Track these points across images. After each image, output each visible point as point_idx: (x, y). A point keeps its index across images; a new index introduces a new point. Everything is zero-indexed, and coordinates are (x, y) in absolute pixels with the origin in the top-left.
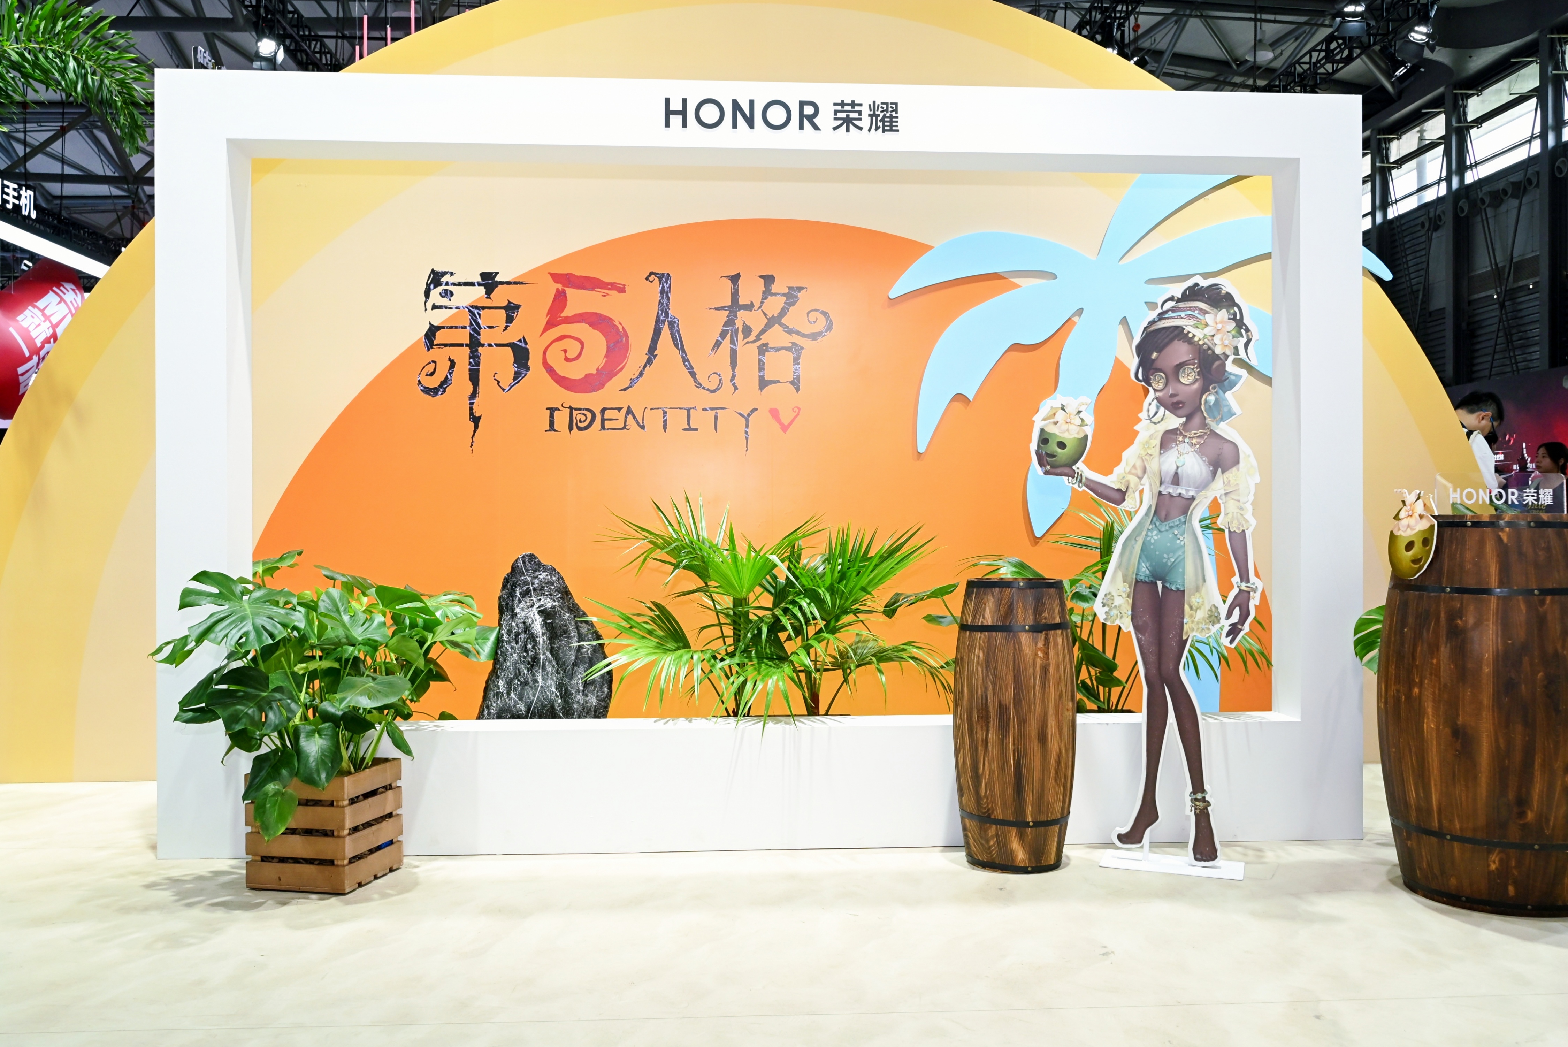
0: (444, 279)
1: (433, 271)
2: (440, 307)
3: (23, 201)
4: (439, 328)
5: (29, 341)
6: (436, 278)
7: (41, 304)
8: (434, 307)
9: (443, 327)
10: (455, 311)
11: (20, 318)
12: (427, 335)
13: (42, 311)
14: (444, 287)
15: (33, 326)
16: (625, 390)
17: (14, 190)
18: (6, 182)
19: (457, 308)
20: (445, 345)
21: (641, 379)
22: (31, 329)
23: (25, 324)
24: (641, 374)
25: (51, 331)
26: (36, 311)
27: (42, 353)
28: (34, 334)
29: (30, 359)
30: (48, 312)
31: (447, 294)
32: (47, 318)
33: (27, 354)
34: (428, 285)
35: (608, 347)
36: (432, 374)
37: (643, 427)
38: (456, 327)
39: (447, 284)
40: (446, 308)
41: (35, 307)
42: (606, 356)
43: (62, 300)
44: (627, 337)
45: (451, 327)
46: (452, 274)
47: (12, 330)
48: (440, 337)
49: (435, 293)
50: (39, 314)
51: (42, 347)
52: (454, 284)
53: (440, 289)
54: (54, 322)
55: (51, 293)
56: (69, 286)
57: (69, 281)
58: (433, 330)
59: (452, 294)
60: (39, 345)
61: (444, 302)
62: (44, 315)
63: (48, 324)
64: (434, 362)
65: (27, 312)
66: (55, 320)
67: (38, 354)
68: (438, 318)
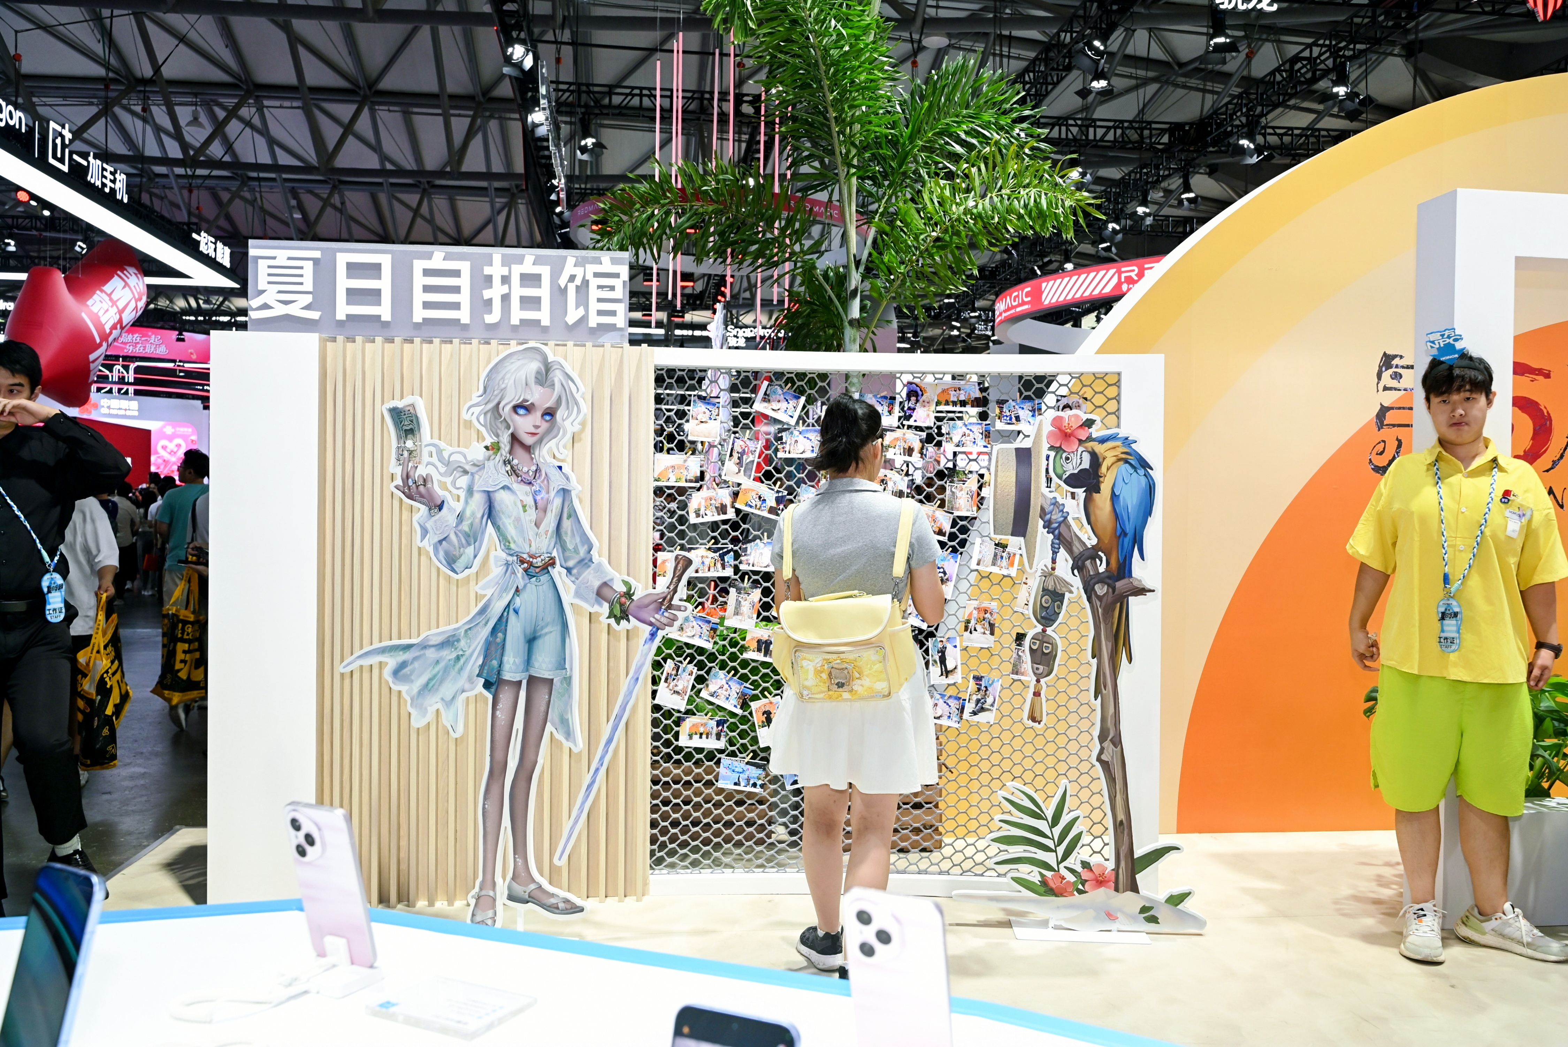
0: (1395, 362)
1: (1385, 354)
2: (1390, 389)
3: (118, 185)
4: (1389, 409)
5: (100, 327)
6: (1387, 360)
7: (108, 288)
8: (1386, 389)
9: (1392, 408)
10: (1403, 392)
11: (90, 302)
12: (1378, 416)
13: (109, 295)
14: (1394, 370)
15: (102, 312)
16: (1547, 471)
17: (111, 173)
18: (105, 166)
19: (1405, 390)
20: (1394, 426)
21: (1562, 462)
22: (100, 314)
23: (95, 309)
24: (1562, 456)
25: (118, 317)
26: (103, 295)
27: (110, 339)
28: (103, 320)
29: (100, 345)
30: (115, 297)
31: (1397, 376)
32: (114, 303)
33: (98, 341)
34: (1380, 367)
35: (1534, 430)
36: (1381, 453)
37: (1562, 506)
38: (1404, 408)
39: (1397, 366)
40: (1396, 389)
41: (102, 291)
42: (1533, 439)
43: (126, 284)
44: (1551, 420)
45: (1400, 408)
46: (1401, 357)
47: (84, 315)
48: (1390, 418)
49: (1387, 374)
50: (107, 298)
51: (111, 333)
52: (1403, 367)
53: (1390, 371)
54: (121, 307)
55: (116, 278)
56: (132, 270)
57: (131, 265)
58: (1384, 411)
59: (1401, 376)
60: (108, 331)
61: (1394, 383)
62: (111, 299)
63: (115, 309)
64: (1384, 441)
65: (95, 297)
66: (121, 305)
67: (107, 341)
68: (1389, 399)
